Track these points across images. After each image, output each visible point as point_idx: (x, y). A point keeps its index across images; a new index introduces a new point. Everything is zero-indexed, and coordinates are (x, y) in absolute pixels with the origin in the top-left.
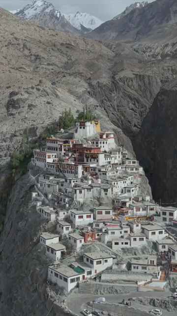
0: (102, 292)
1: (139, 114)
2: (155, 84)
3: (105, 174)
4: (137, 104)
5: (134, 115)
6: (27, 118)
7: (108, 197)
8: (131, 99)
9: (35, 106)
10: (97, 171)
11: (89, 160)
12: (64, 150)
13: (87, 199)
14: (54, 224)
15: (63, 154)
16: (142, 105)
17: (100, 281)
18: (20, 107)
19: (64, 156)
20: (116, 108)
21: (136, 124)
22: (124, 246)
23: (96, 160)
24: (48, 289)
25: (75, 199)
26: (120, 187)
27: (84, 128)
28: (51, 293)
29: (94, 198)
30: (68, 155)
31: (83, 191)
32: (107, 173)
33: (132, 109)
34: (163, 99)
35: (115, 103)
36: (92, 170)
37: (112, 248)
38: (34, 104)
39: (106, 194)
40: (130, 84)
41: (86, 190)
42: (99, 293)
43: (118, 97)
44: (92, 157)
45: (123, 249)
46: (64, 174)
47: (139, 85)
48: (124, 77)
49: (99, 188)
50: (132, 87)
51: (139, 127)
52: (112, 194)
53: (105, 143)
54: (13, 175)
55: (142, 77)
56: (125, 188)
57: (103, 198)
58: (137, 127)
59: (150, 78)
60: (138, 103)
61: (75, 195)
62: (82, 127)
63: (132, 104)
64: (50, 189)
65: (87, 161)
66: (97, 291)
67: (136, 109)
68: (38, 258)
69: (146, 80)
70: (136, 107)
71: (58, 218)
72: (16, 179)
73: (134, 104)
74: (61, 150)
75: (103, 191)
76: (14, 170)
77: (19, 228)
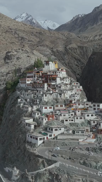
0: (58, 145)
1: (81, 68)
2: (89, 51)
3: (60, 87)
4: (79, 62)
5: (77, 69)
6: (16, 64)
7: (62, 99)
8: (76, 60)
9: (20, 58)
10: (55, 86)
11: (51, 81)
12: (37, 77)
13: (50, 99)
14: (30, 113)
15: (36, 79)
16: (82, 63)
17: (57, 140)
18: (12, 59)
19: (37, 80)
20: (67, 64)
21: (79, 74)
22: (71, 122)
23: (55, 81)
24: (26, 145)
25: (42, 100)
26: (69, 94)
28: (28, 147)
29: (54, 99)
30: (39, 80)
31: (47, 95)
32: (62, 87)
33: (77, 65)
34: (94, 58)
35: (67, 62)
36: (53, 86)
37: (64, 123)
38: (20, 57)
39: (61, 97)
40: (75, 51)
41: (49, 94)
42: (56, 146)
43: (68, 58)
44: (53, 80)
45: (70, 124)
46: (37, 89)
47: (80, 52)
48: (72, 47)
49: (56, 94)
50: (77, 53)
51: (80, 75)
52: (64, 97)
53: (60, 73)
54: (7, 93)
55: (82, 48)
56: (72, 95)
57: (59, 99)
58: (79, 75)
59: (87, 48)
60: (80, 61)
61: (43, 97)
62: (47, 64)
63: (76, 62)
64: (28, 96)
65: (50, 82)
66: (55, 145)
67: (79, 65)
68: (21, 130)
69: (84, 49)
70: (79, 64)
71: (33, 109)
72: (9, 95)
73: (78, 63)
74: (35, 77)
75: (59, 95)
76: (8, 91)
77: (10, 118)
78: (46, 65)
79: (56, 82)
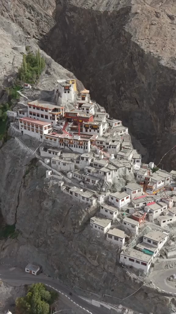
0: (171, 265)
1: (36, 23)
3: (115, 148)
4: (32, 12)
5: (31, 25)
8: (27, 7)
10: (104, 144)
11: (88, 130)
12: (58, 119)
13: (115, 178)
14: (96, 207)
15: (56, 123)
16: (38, 13)
17: (167, 258)
19: (58, 125)
20: (14, 18)
21: (34, 35)
22: (170, 222)
23: (96, 131)
24: (128, 272)
25: (105, 180)
27: (69, 92)
28: (133, 276)
29: (120, 176)
30: (61, 124)
31: (111, 172)
32: (117, 147)
33: (29, 19)
34: (73, 17)
35: (12, 13)
36: (98, 143)
37: (160, 226)
39: (130, 172)
41: (113, 171)
42: (169, 267)
43: (14, 5)
44: (92, 128)
45: (169, 225)
46: (71, 147)
49: (124, 168)
51: (37, 37)
57: (128, 176)
58: (35, 38)
60: (34, 11)
61: (105, 177)
62: (67, 91)
63: (28, 12)
64: (66, 167)
65: (86, 131)
66: (167, 266)
67: (32, 18)
70: (32, 15)
71: (99, 202)
73: (30, 13)
74: (54, 119)
78: (65, 92)
79: (98, 132)
